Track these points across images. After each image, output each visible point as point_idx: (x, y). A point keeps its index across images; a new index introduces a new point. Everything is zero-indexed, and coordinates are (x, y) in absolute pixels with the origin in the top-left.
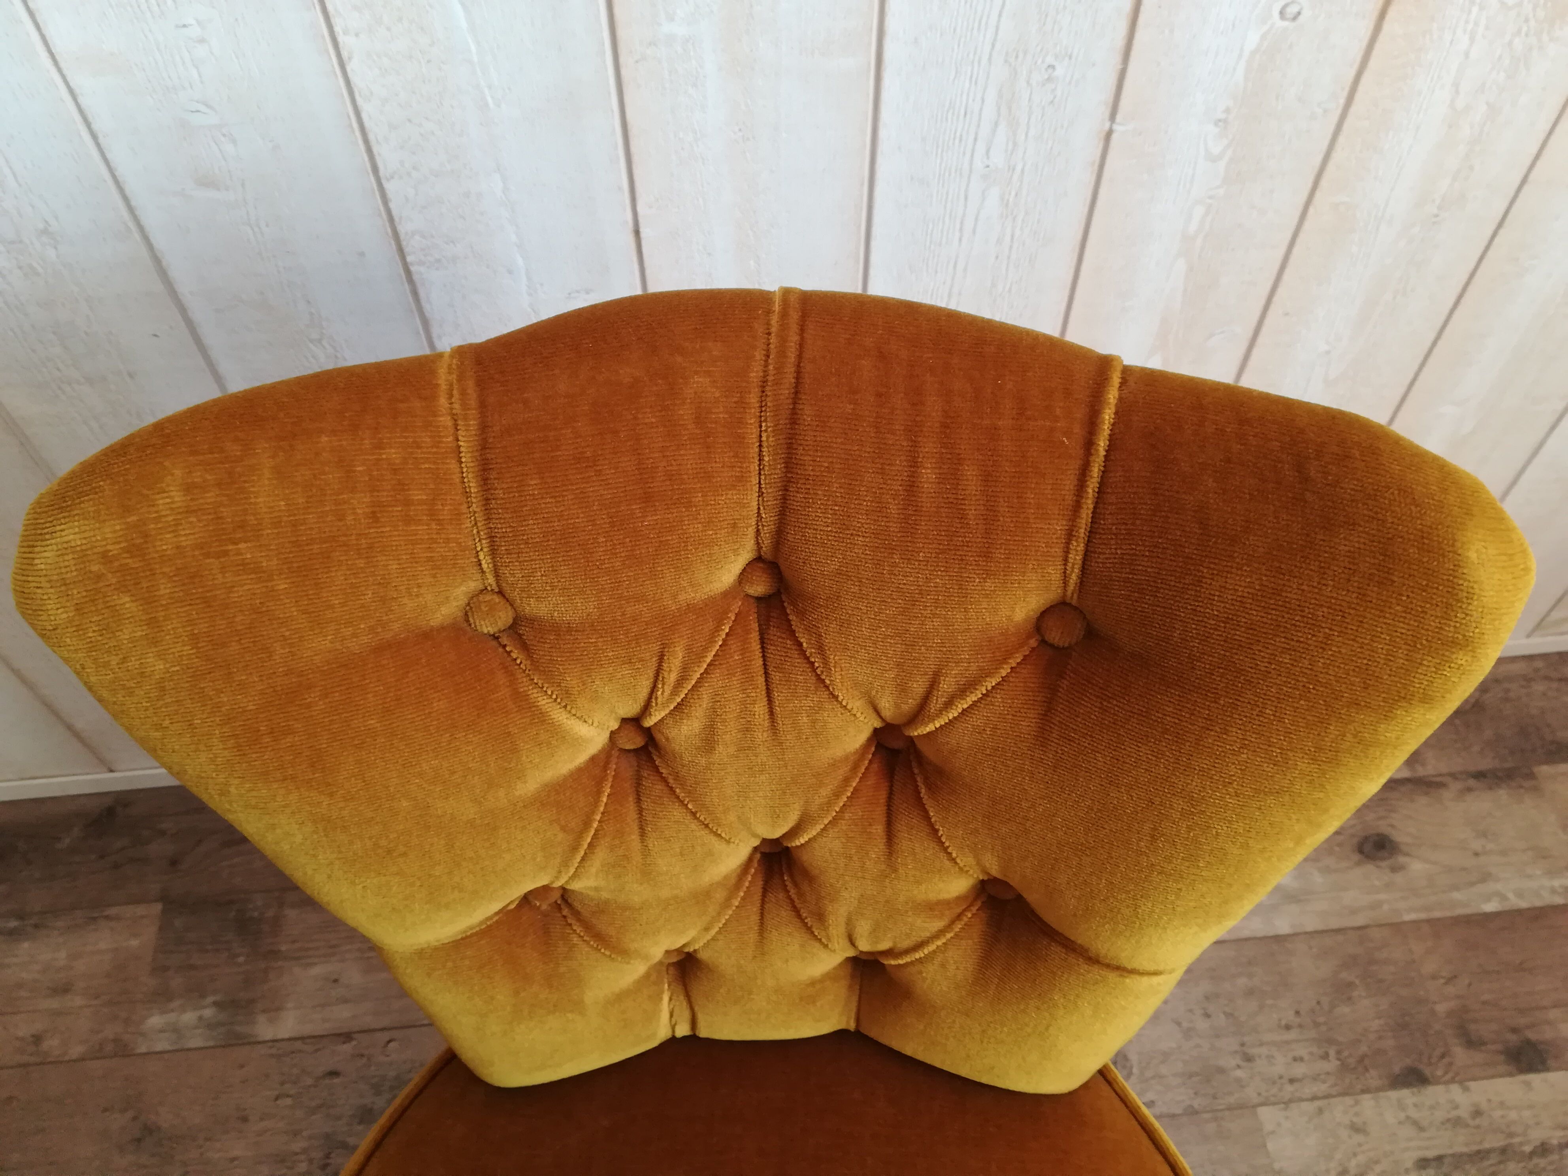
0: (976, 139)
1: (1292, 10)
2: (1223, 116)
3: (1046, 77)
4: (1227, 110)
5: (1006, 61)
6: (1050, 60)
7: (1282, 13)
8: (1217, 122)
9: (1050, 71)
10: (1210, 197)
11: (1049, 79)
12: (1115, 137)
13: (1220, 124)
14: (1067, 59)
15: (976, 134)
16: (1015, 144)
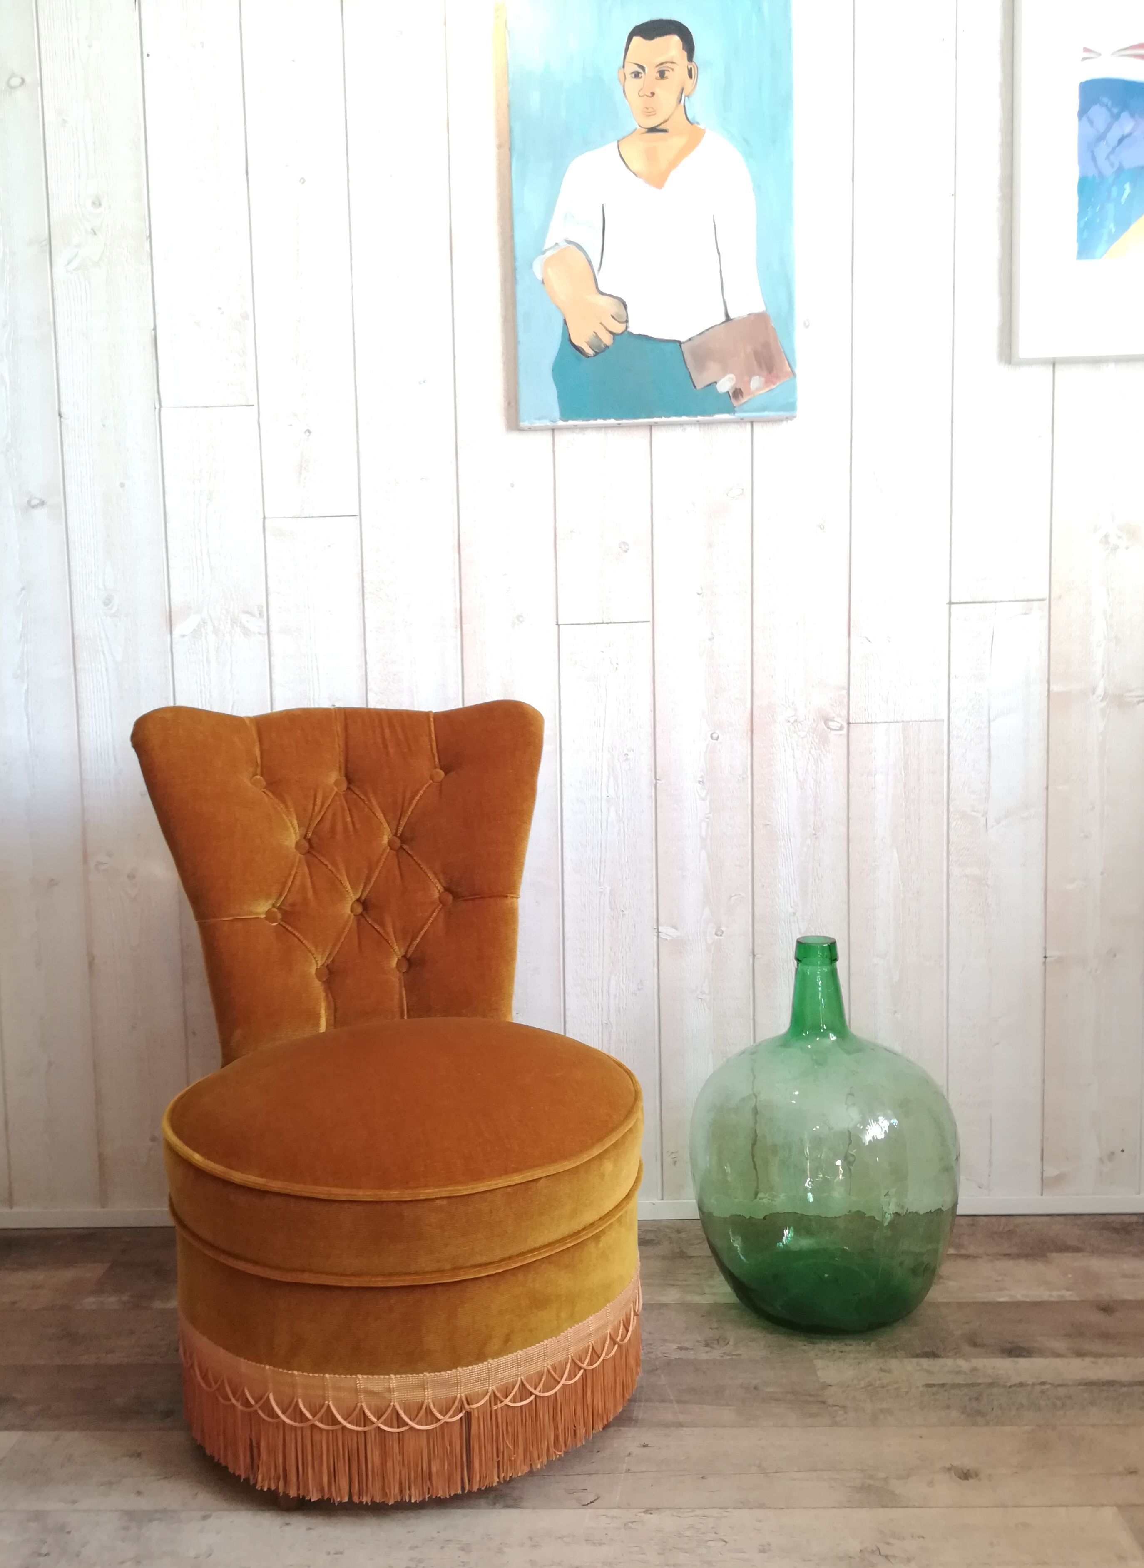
0: (602, 784)
1: (715, 736)
2: (701, 779)
3: (625, 758)
4: (702, 777)
5: (609, 751)
6: (626, 752)
7: (712, 737)
8: (700, 782)
9: (626, 756)
10: (707, 818)
11: (627, 759)
12: (658, 785)
13: (701, 783)
14: (632, 751)
15: (602, 782)
16: (618, 787)
